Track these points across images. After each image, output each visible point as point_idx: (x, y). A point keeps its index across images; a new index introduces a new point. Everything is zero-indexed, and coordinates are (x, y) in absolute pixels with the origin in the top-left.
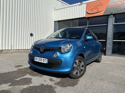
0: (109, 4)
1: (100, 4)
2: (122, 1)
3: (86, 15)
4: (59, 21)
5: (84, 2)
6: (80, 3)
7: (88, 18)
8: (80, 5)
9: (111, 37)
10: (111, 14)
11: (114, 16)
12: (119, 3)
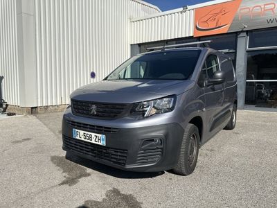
0: (238, 10)
1: (221, 12)
2: (263, 7)
3: (194, 32)
4: (139, 45)
5: (189, 7)
6: (181, 9)
7: (199, 39)
8: (181, 12)
9: (242, 73)
10: (242, 31)
11: (247, 34)
12: (258, 10)
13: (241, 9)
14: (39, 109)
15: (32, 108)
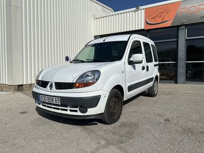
0: (179, 10)
1: (165, 11)
2: (197, 7)
3: (145, 26)
4: (101, 36)
5: (141, 8)
6: (135, 9)
7: (148, 31)
8: (135, 11)
9: (183, 56)
10: (182, 25)
11: (186, 27)
12: (193, 9)
13: (181, 9)
14: (24, 87)
15: (19, 86)
